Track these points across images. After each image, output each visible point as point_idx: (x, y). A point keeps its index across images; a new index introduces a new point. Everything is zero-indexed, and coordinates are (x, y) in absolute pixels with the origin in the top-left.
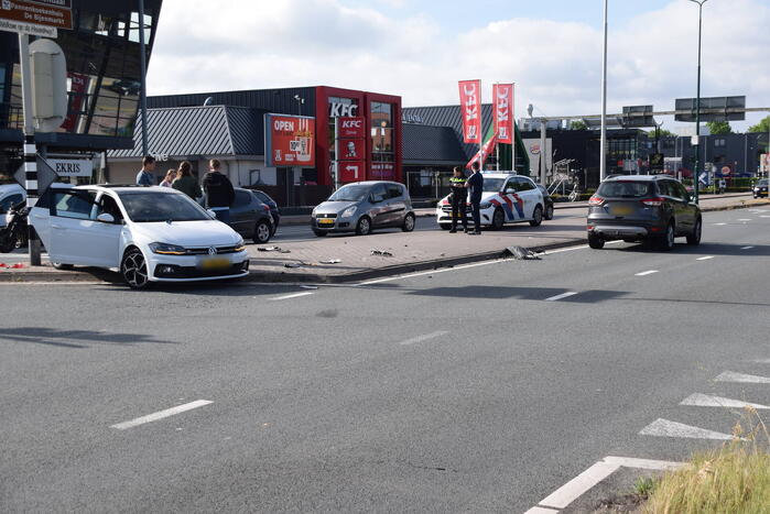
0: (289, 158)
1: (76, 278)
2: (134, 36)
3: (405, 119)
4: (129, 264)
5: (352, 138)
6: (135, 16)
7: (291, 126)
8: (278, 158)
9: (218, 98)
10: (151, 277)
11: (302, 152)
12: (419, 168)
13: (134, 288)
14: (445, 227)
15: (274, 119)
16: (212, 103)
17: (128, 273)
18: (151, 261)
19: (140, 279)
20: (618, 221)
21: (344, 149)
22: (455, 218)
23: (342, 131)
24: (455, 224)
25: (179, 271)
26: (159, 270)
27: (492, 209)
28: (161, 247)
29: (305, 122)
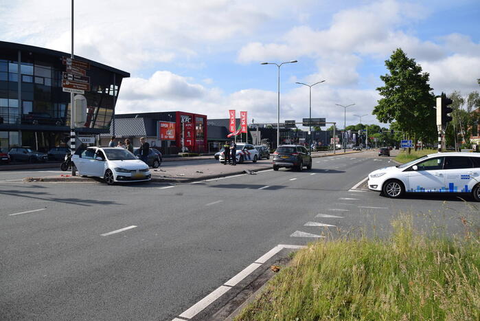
0: (166, 137)
1: (88, 180)
2: (111, 93)
3: (208, 124)
4: (107, 175)
5: (189, 130)
6: (112, 86)
7: (167, 126)
8: (162, 137)
9: (141, 115)
10: (115, 180)
11: (171, 135)
12: (213, 141)
13: (109, 184)
14: (222, 162)
15: (161, 123)
16: (138, 117)
17: (107, 179)
18: (115, 174)
19: (111, 181)
20: (283, 161)
21: (186, 134)
22: (226, 159)
23: (185, 127)
24: (226, 161)
25: (125, 178)
26: (118, 178)
27: (239, 156)
28: (119, 170)
29: (172, 124)
